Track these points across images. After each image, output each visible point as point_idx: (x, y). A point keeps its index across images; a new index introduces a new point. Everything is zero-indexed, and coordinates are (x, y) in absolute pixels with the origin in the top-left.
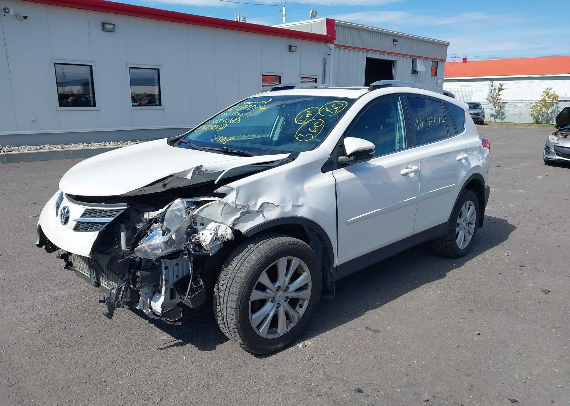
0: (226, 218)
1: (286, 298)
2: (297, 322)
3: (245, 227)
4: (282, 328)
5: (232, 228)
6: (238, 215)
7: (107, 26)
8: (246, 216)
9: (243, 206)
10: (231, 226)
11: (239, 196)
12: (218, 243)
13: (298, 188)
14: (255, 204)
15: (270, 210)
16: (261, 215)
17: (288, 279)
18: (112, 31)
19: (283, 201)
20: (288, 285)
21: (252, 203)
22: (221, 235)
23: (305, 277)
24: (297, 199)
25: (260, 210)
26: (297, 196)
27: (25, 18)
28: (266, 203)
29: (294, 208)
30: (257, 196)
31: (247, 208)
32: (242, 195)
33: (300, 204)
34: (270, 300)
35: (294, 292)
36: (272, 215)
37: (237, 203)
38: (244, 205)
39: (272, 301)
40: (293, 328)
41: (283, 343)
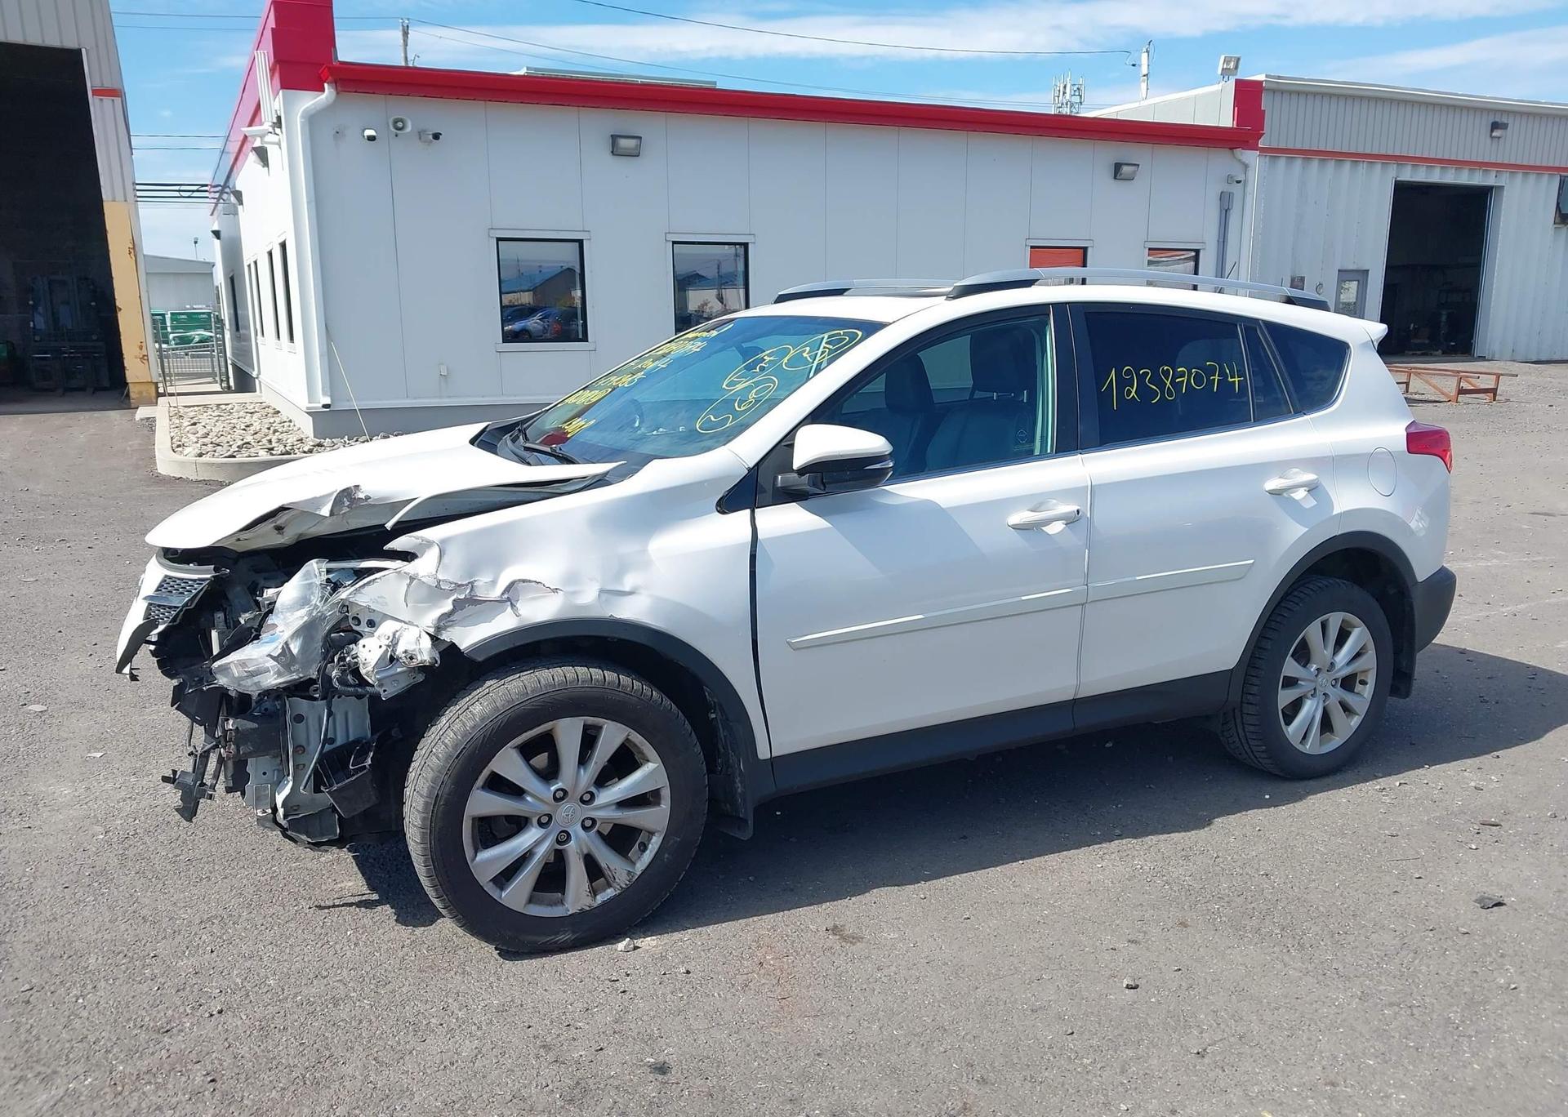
0: (419, 613)
1: (590, 822)
2: (624, 886)
3: (468, 637)
4: (578, 895)
5: (434, 639)
6: (447, 606)
7: (623, 143)
8: (470, 609)
9: (459, 586)
10: (431, 631)
11: (445, 560)
12: (399, 670)
13: (628, 547)
14: (494, 583)
15: (534, 599)
16: (509, 608)
17: (587, 775)
18: (635, 154)
19: (572, 578)
20: (593, 789)
21: (483, 580)
22: (406, 652)
23: (649, 774)
24: (620, 574)
25: (506, 596)
26: (622, 568)
27: (436, 136)
28: (524, 581)
29: (604, 596)
30: (498, 563)
31: (468, 591)
32: (454, 556)
33: (627, 589)
34: (535, 821)
35: (614, 807)
36: (539, 610)
37: (440, 577)
38: (460, 583)
39: (541, 825)
40: (612, 900)
41: (574, 932)
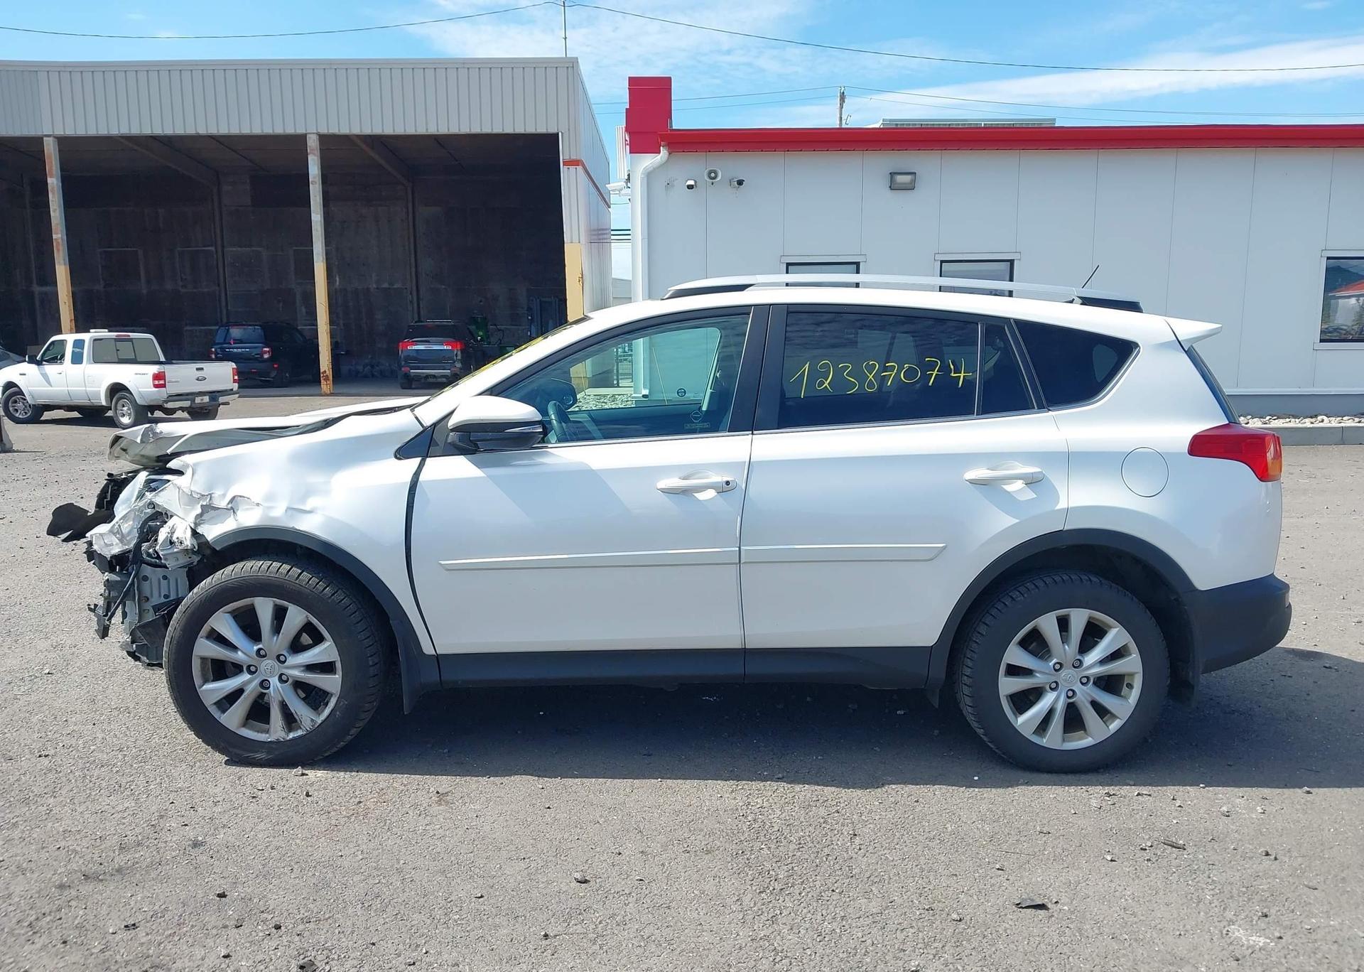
0: (187, 512)
1: (285, 677)
2: (309, 729)
3: (212, 532)
5: (195, 533)
6: (199, 511)
8: (212, 513)
9: (203, 495)
10: (193, 526)
11: (196, 477)
12: (175, 550)
13: (316, 479)
14: (224, 495)
15: (247, 509)
16: (232, 516)
17: (283, 642)
19: (270, 497)
20: (285, 653)
21: (217, 493)
22: (178, 538)
23: (326, 649)
24: (304, 499)
25: (230, 506)
26: (309, 492)
28: (240, 496)
29: (290, 512)
30: (228, 482)
31: (208, 500)
32: (201, 475)
33: (308, 509)
34: (245, 668)
35: (301, 669)
36: (248, 518)
37: (193, 489)
38: (203, 493)
39: (251, 672)
40: (300, 737)
41: (268, 753)
